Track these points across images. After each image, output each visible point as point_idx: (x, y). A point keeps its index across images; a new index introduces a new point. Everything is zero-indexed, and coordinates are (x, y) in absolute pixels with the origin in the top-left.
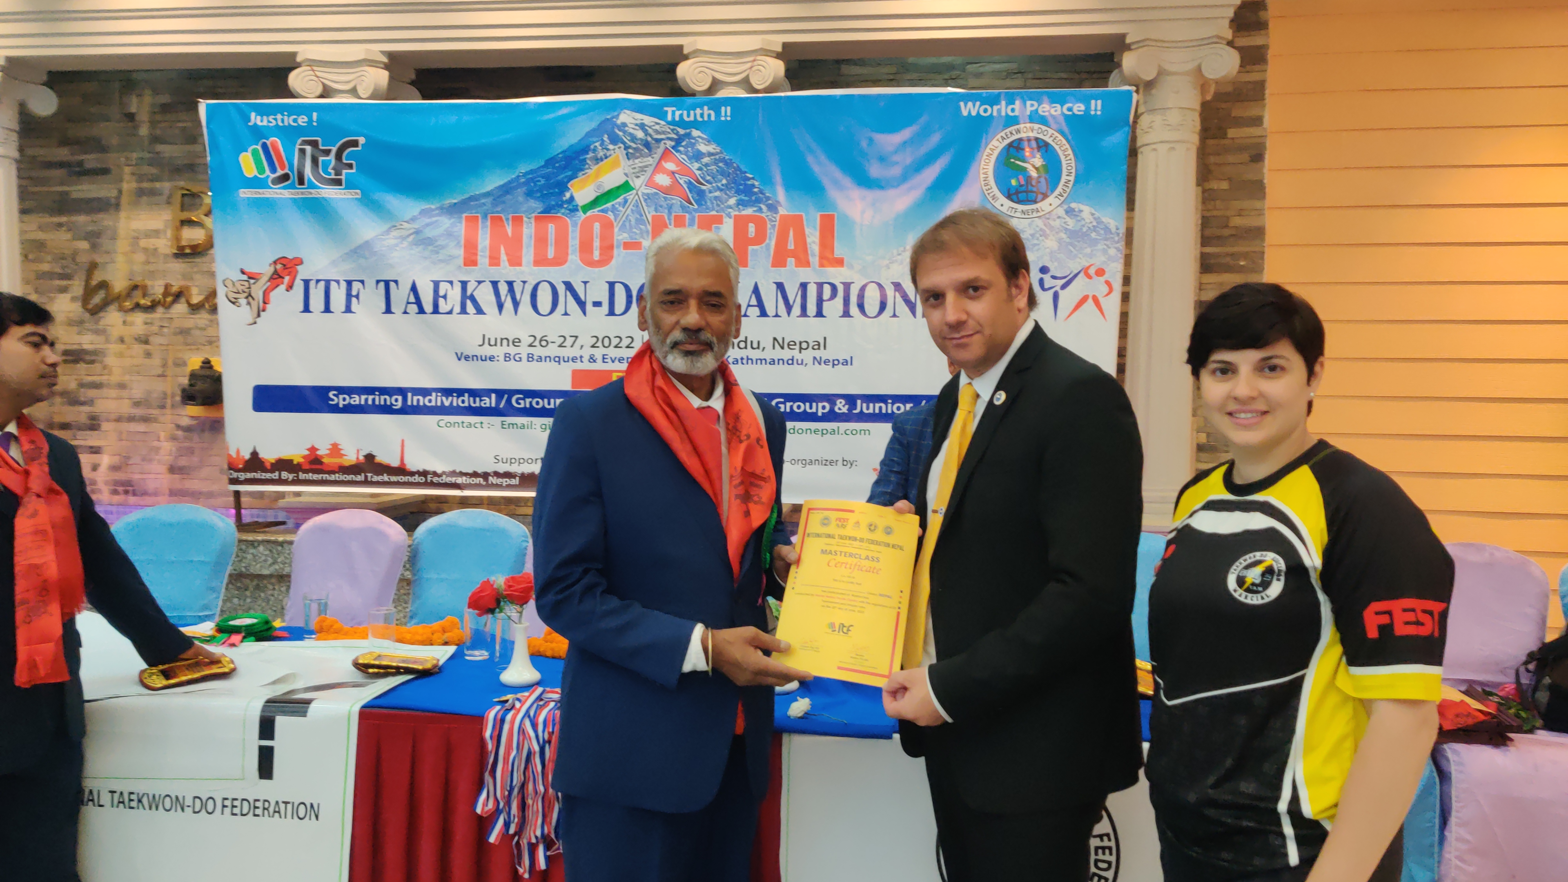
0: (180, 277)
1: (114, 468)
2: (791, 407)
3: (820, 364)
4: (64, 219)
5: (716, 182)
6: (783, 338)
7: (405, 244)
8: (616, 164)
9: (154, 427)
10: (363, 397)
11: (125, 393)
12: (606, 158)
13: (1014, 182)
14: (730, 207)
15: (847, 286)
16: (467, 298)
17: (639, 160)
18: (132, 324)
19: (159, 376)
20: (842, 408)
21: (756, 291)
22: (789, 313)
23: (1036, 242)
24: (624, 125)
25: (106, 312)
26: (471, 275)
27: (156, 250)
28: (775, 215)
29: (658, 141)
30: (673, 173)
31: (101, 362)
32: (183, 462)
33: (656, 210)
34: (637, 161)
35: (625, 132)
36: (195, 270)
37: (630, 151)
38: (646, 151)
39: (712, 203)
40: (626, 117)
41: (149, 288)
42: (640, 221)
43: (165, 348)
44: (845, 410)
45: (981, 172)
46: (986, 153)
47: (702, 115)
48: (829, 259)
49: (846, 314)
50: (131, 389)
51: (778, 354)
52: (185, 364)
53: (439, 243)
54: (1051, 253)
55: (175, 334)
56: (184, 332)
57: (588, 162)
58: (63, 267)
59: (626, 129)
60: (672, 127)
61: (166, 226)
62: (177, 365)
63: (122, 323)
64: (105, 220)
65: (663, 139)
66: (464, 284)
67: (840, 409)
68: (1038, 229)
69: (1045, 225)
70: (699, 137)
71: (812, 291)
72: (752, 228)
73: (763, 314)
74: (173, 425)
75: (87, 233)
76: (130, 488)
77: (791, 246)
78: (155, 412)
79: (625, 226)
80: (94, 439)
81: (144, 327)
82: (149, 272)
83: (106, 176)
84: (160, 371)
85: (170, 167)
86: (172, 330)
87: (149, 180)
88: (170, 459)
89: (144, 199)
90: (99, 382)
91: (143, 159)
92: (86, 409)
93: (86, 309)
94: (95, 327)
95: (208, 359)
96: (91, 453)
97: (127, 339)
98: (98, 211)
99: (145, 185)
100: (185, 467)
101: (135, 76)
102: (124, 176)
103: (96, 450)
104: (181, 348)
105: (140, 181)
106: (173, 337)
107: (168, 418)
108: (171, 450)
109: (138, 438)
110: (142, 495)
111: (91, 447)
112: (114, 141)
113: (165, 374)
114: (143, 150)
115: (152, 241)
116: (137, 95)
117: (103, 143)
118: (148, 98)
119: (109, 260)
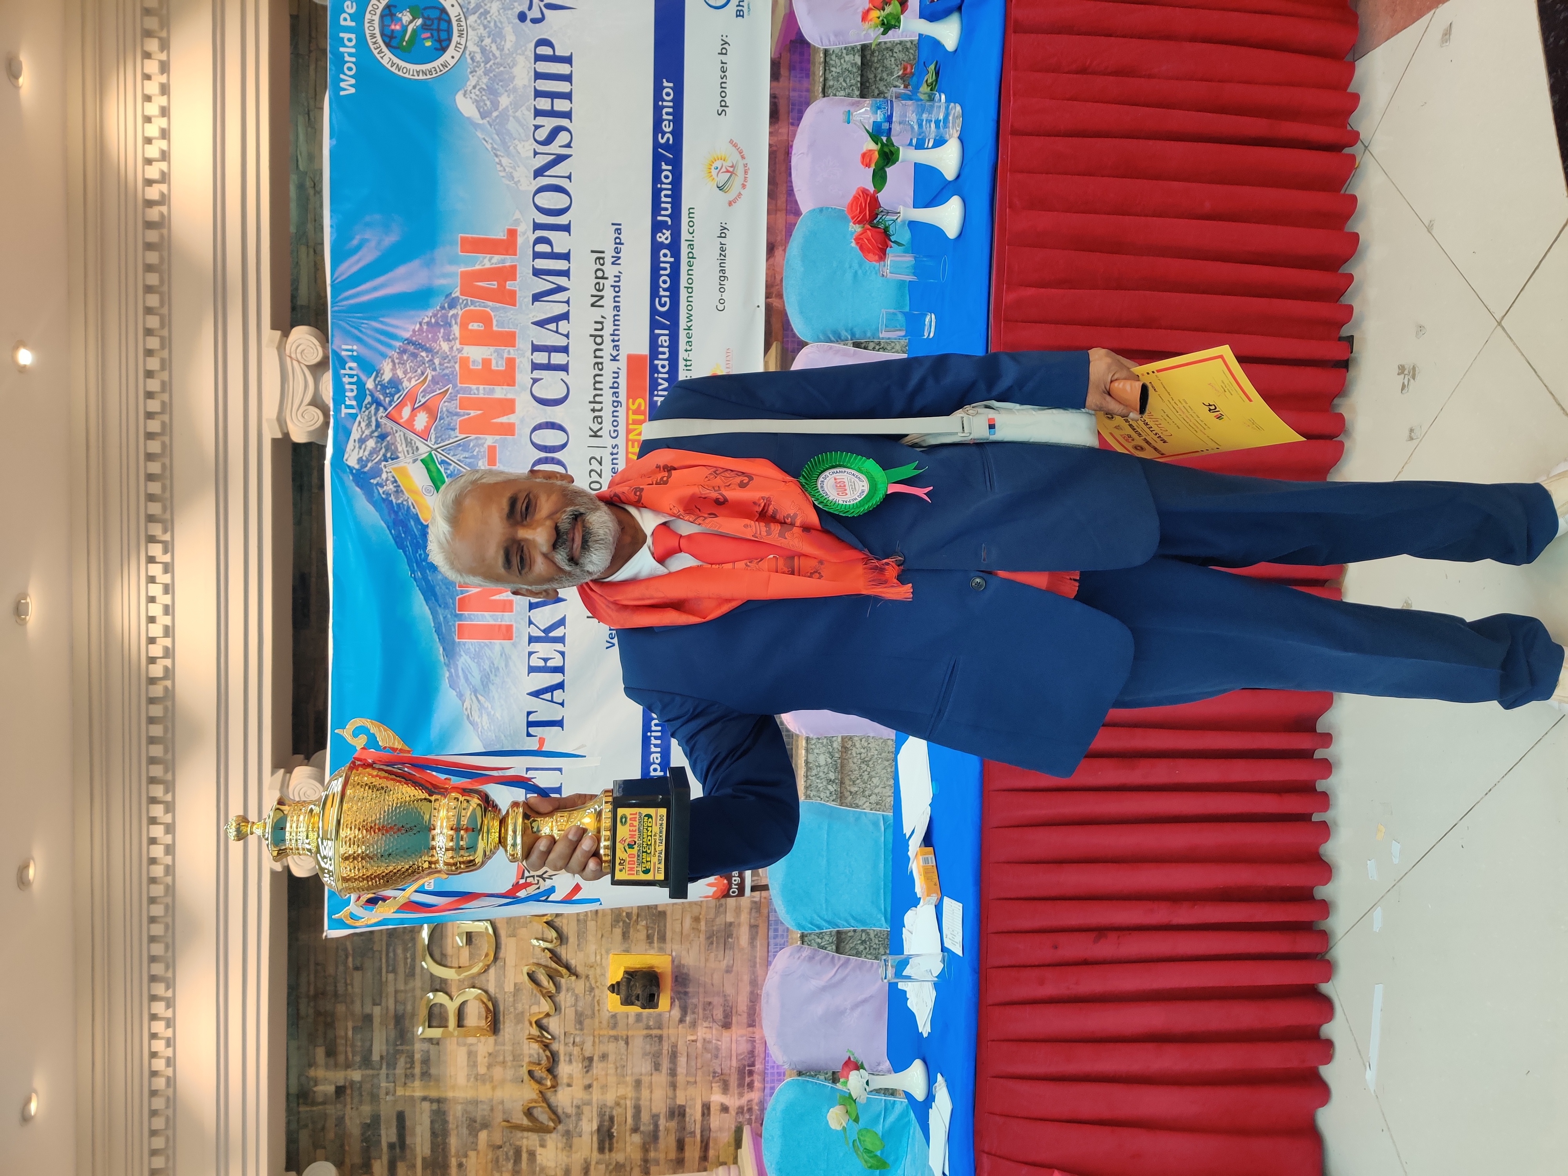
0: (519, 1027)
1: (725, 1089)
2: (664, 290)
3: (619, 258)
4: (454, 1162)
5: (424, 363)
6: (592, 296)
7: (487, 704)
8: (403, 471)
9: (682, 1048)
10: (653, 749)
11: (645, 1080)
12: (396, 481)
13: (428, 44)
14: (451, 348)
15: (537, 226)
16: (547, 636)
17: (399, 446)
18: (571, 1077)
19: (627, 1043)
20: (665, 236)
21: (541, 324)
22: (566, 289)
23: (492, 24)
24: (360, 460)
25: (557, 1106)
26: (523, 631)
27: (490, 1054)
28: (461, 301)
29: (378, 425)
30: (413, 409)
31: (612, 1108)
32: (719, 1014)
33: (453, 429)
34: (400, 449)
35: (368, 461)
36: (512, 1009)
37: (389, 455)
38: (389, 438)
39: (447, 367)
40: (352, 459)
41: (531, 1059)
42: (465, 447)
43: (597, 1040)
44: (668, 233)
45: (416, 77)
46: (396, 72)
47: (351, 376)
48: (508, 245)
49: (566, 228)
50: (641, 1075)
51: (608, 301)
52: (614, 1016)
53: (487, 667)
54: (504, 9)
55: (582, 1030)
56: (580, 1020)
57: (400, 501)
58: (507, 1159)
59: (364, 458)
60: (364, 409)
61: (465, 1045)
62: (615, 1026)
63: (570, 1088)
64: (455, 1114)
65: (377, 420)
66: (532, 640)
67: (666, 239)
68: (479, 21)
69: (474, 13)
70: (375, 380)
71: (542, 264)
72: (474, 326)
73: (565, 316)
74: (680, 1026)
75: (470, 1134)
76: (747, 1068)
77: (494, 285)
78: (666, 1047)
79: (470, 463)
80: (695, 1114)
81: (574, 1064)
82: (514, 1060)
83: (406, 1114)
84: (622, 1043)
85: (398, 1043)
86: (578, 1032)
87: (412, 1067)
88: (716, 1028)
89: (433, 1071)
90: (633, 1111)
91: (387, 1074)
92: (662, 1122)
93: (554, 1128)
94: (574, 1118)
95: (608, 989)
96: (709, 1114)
97: (587, 1082)
98: (445, 1122)
99: (417, 1070)
100: (724, 1011)
101: (294, 1090)
102: (407, 1094)
103: (706, 1109)
104: (597, 1021)
105: (413, 1076)
106: (585, 1031)
107: (672, 1031)
108: (706, 1027)
109: (693, 1063)
110: (753, 1056)
111: (703, 1114)
112: (366, 1109)
113: (625, 1037)
114: (378, 1075)
115: (480, 1059)
116: (316, 1085)
117: (369, 1121)
118: (319, 1073)
119: (500, 1107)
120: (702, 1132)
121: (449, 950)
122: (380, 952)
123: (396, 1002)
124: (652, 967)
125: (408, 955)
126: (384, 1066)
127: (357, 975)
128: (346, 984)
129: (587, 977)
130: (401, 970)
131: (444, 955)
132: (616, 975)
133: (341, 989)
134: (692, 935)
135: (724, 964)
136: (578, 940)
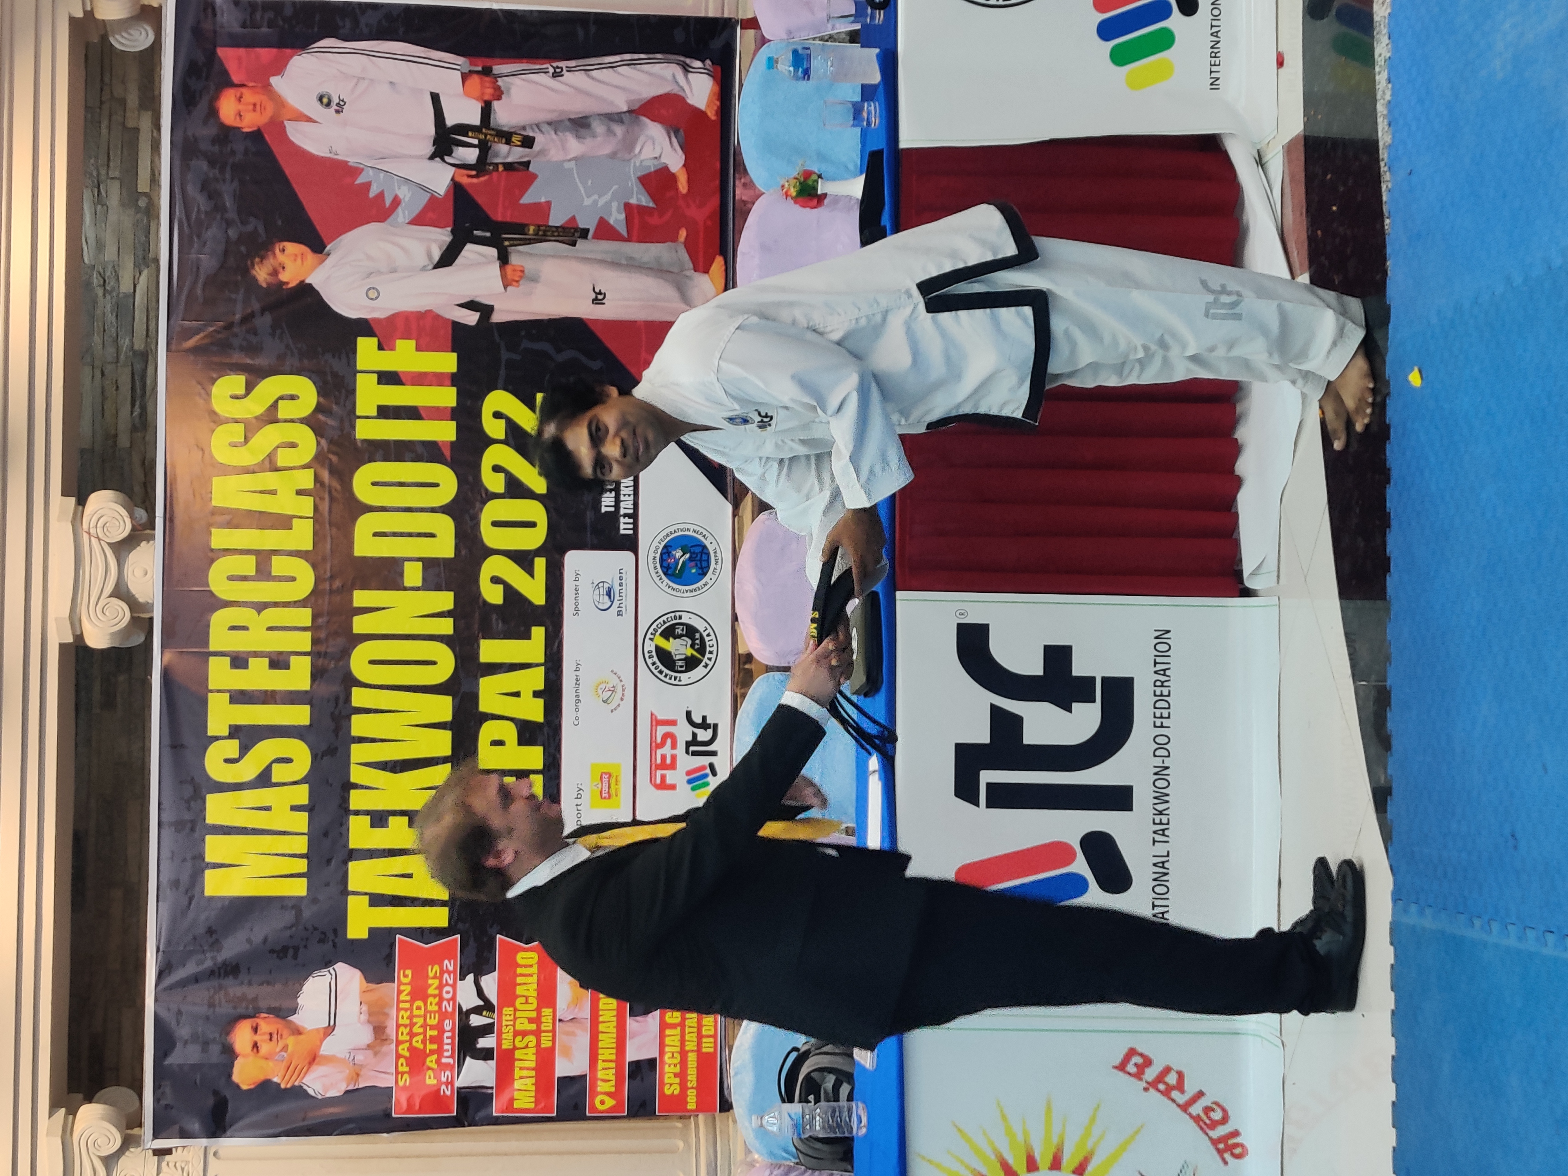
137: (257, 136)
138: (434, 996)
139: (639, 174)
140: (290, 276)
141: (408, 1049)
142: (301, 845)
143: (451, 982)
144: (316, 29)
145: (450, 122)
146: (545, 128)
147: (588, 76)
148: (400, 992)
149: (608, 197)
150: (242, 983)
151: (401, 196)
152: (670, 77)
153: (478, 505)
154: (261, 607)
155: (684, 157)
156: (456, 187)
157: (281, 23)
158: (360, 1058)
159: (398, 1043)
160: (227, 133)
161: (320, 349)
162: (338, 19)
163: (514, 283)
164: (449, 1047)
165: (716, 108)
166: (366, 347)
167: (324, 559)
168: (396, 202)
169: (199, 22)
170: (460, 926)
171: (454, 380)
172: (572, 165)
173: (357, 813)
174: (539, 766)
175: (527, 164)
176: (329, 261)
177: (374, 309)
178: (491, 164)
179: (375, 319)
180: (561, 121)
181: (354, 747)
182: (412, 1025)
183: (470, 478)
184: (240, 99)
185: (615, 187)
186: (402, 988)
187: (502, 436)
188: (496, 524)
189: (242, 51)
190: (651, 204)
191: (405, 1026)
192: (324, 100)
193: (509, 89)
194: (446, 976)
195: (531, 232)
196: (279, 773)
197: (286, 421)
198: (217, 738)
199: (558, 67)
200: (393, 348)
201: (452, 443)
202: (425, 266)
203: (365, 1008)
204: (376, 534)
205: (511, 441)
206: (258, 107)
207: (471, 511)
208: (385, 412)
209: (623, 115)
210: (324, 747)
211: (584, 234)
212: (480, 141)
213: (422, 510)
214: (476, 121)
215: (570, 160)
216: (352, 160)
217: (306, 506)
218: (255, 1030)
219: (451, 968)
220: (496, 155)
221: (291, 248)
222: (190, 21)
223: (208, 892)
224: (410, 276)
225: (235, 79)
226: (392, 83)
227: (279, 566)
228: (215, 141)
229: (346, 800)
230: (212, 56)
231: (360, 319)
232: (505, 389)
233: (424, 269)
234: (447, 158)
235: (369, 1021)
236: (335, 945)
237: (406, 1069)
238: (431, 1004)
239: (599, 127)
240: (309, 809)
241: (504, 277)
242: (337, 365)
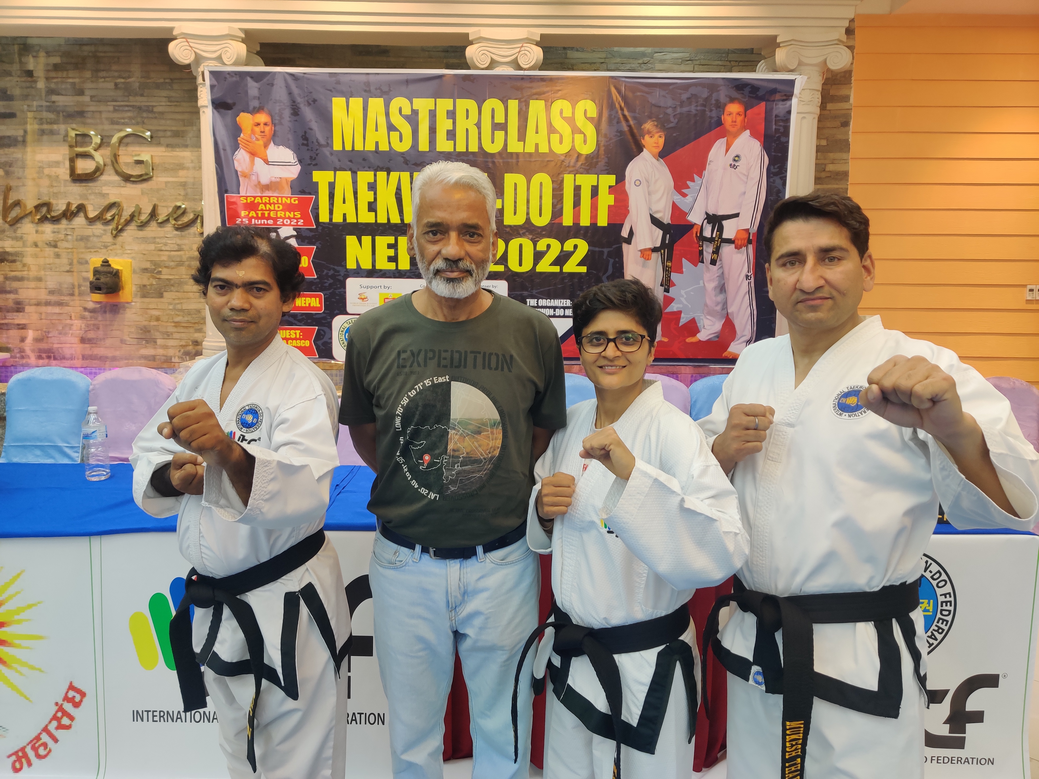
0: (78, 197)
1: (38, 340)
9: (66, 309)
11: (42, 285)
18: (43, 233)
19: (68, 271)
25: (22, 223)
27: (57, 177)
31: (21, 261)
32: (91, 335)
36: (90, 192)
41: (54, 205)
43: (69, 250)
50: (46, 281)
52: (87, 262)
55: (77, 240)
56: (84, 239)
61: (64, 158)
62: (80, 263)
63: (34, 232)
64: (15, 153)
74: (81, 308)
76: (52, 355)
78: (67, 298)
80: (19, 319)
81: (52, 235)
82: (54, 193)
83: (14, 119)
84: (68, 268)
85: (64, 113)
86: (75, 237)
87: (48, 123)
88: (81, 333)
89: (45, 138)
90: (20, 276)
91: (42, 106)
92: (12, 296)
93: (6, 222)
94: (14, 235)
95: (105, 259)
96: (19, 329)
97: (40, 244)
98: (9, 146)
99: (45, 127)
100: (93, 339)
101: (30, 41)
102: (28, 119)
103: (22, 327)
104: (83, 250)
105: (42, 124)
106: (76, 242)
107: (77, 303)
108: (81, 326)
109: (55, 317)
110: (61, 359)
111: (18, 325)
112: (17, 92)
113: (72, 270)
114: (42, 100)
115: (54, 169)
116: (34, 57)
117: (8, 93)
118: (42, 59)
119: (21, 184)
120: (6, 324)
121: (131, 149)
122: (128, 101)
123: (93, 111)
124: (123, 289)
125: (126, 120)
126: (48, 104)
127: (111, 85)
128: (104, 78)
129: (115, 244)
130: (116, 115)
131: (127, 145)
132: (116, 264)
133: (102, 74)
134: (146, 316)
135: (126, 338)
136: (141, 238)
137: (719, 123)
138: (285, 215)
139: (696, 319)
140: (647, 141)
141: (258, 202)
142: (359, 147)
143: (292, 223)
144: (773, 154)
145: (725, 223)
146: (721, 271)
147: (746, 292)
148: (287, 198)
149: (685, 302)
150: (290, 117)
151: (687, 197)
152: (744, 333)
153: (531, 236)
154: (478, 125)
155: (704, 340)
156: (691, 226)
157: (777, 135)
158: (254, 178)
159: (261, 197)
160: (720, 107)
161: (609, 155)
162: (778, 165)
163: (642, 255)
164: (259, 222)
165: (728, 356)
166: (611, 180)
167: (502, 158)
168: (684, 195)
169: (779, 92)
170: (320, 228)
171: (594, 224)
172: (702, 284)
173: (375, 175)
174: (400, 268)
175: (702, 262)
176: (654, 160)
177: (630, 183)
178: (703, 243)
179: (625, 184)
180: (724, 279)
181: (408, 174)
182: (270, 204)
183: (544, 233)
184: (738, 114)
185: (690, 306)
186: (289, 199)
187: (565, 249)
188: (521, 246)
189: (763, 115)
190: (681, 324)
191: (269, 201)
192: (737, 158)
193: (740, 253)
194: (295, 221)
195: (668, 264)
196: (394, 135)
197: (573, 138)
198: (412, 103)
199: (751, 277)
200: (610, 193)
201: (562, 223)
202: (651, 210)
203: (278, 180)
204: (516, 184)
205: (562, 254)
206: (734, 124)
207: (527, 233)
208: (577, 189)
209: (726, 310)
210: (408, 158)
211: (667, 290)
212: (715, 238)
213: (528, 208)
214: (725, 236)
215: (704, 283)
216: (706, 173)
217: (530, 149)
218: (265, 124)
219: (299, 223)
220: (707, 246)
221: (662, 141)
222: (779, 87)
223: (334, 99)
224: (646, 201)
225: (749, 112)
226: (745, 193)
227: (500, 135)
228: (717, 101)
229: (382, 170)
230: (762, 99)
231: (624, 176)
232: (589, 250)
233: (650, 209)
234: (706, 220)
235: (271, 182)
236: (309, 165)
237: (249, 202)
238: (281, 213)
239: (720, 298)
240: (377, 151)
241: (645, 250)
242: (602, 164)
